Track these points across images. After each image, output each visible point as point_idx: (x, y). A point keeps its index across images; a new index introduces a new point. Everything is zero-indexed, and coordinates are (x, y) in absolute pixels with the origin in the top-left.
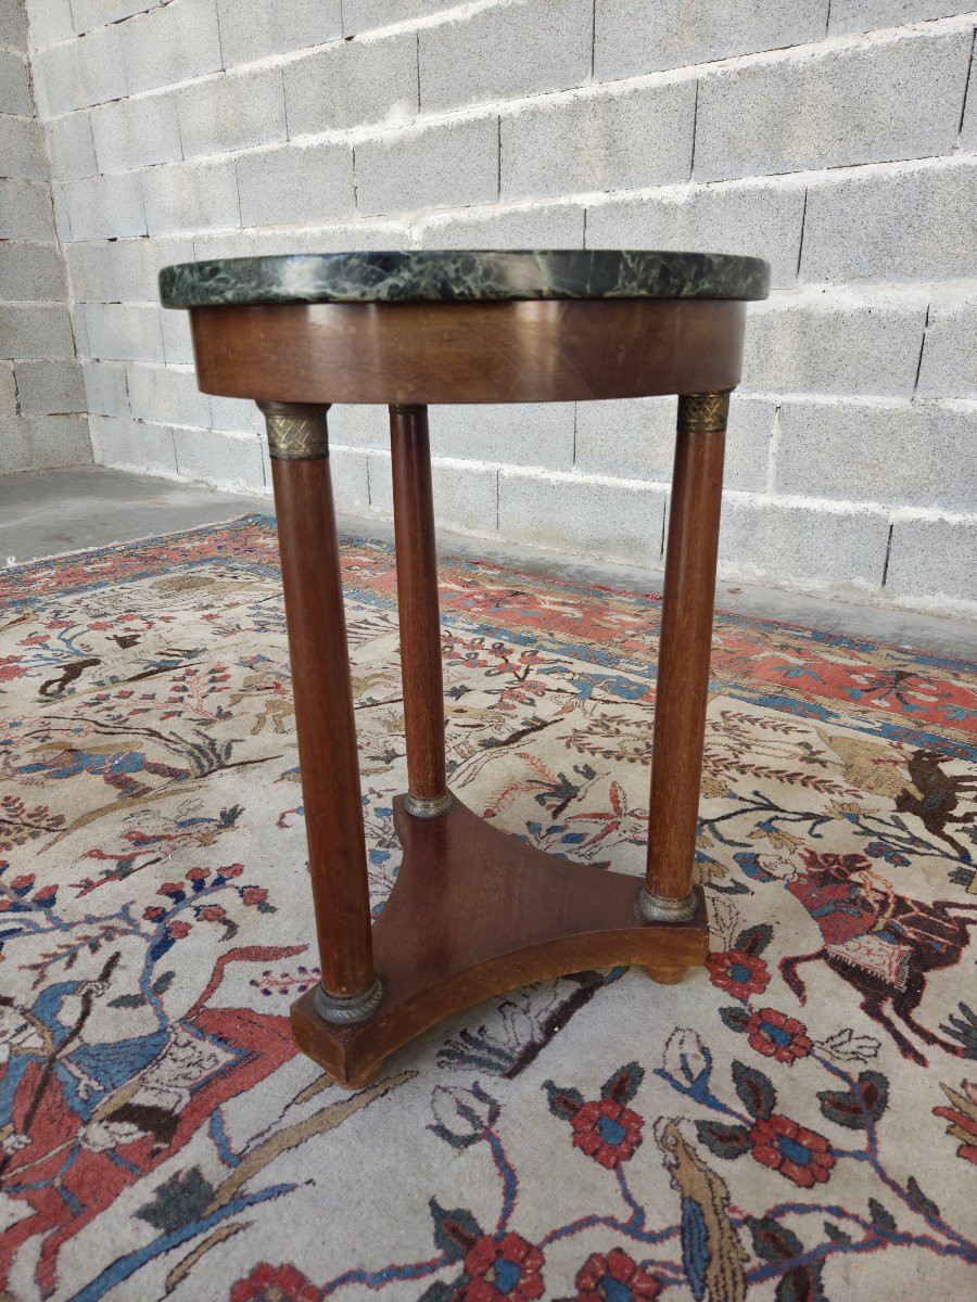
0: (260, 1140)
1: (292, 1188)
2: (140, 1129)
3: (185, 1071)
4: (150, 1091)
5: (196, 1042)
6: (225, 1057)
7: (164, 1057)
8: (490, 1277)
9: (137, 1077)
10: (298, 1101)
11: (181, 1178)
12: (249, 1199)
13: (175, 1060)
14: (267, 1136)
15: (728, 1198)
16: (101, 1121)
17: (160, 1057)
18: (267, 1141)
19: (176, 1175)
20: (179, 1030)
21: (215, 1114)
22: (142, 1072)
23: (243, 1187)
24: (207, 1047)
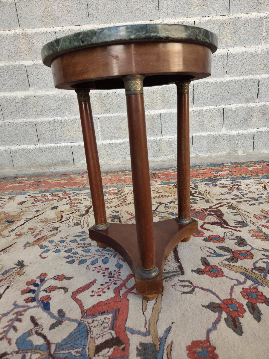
0: (147, 325)
1: (170, 327)
2: (110, 347)
3: (102, 327)
4: (98, 339)
5: (95, 319)
6: (110, 316)
7: (90, 329)
8: (231, 310)
9: (89, 339)
10: (144, 310)
11: (140, 348)
12: (164, 338)
13: (95, 327)
14: (148, 323)
15: (245, 268)
16: (95, 356)
17: (89, 329)
18: (149, 324)
19: (137, 348)
20: (85, 320)
21: (127, 328)
22: (89, 336)
23: (159, 337)
24: (100, 318)
